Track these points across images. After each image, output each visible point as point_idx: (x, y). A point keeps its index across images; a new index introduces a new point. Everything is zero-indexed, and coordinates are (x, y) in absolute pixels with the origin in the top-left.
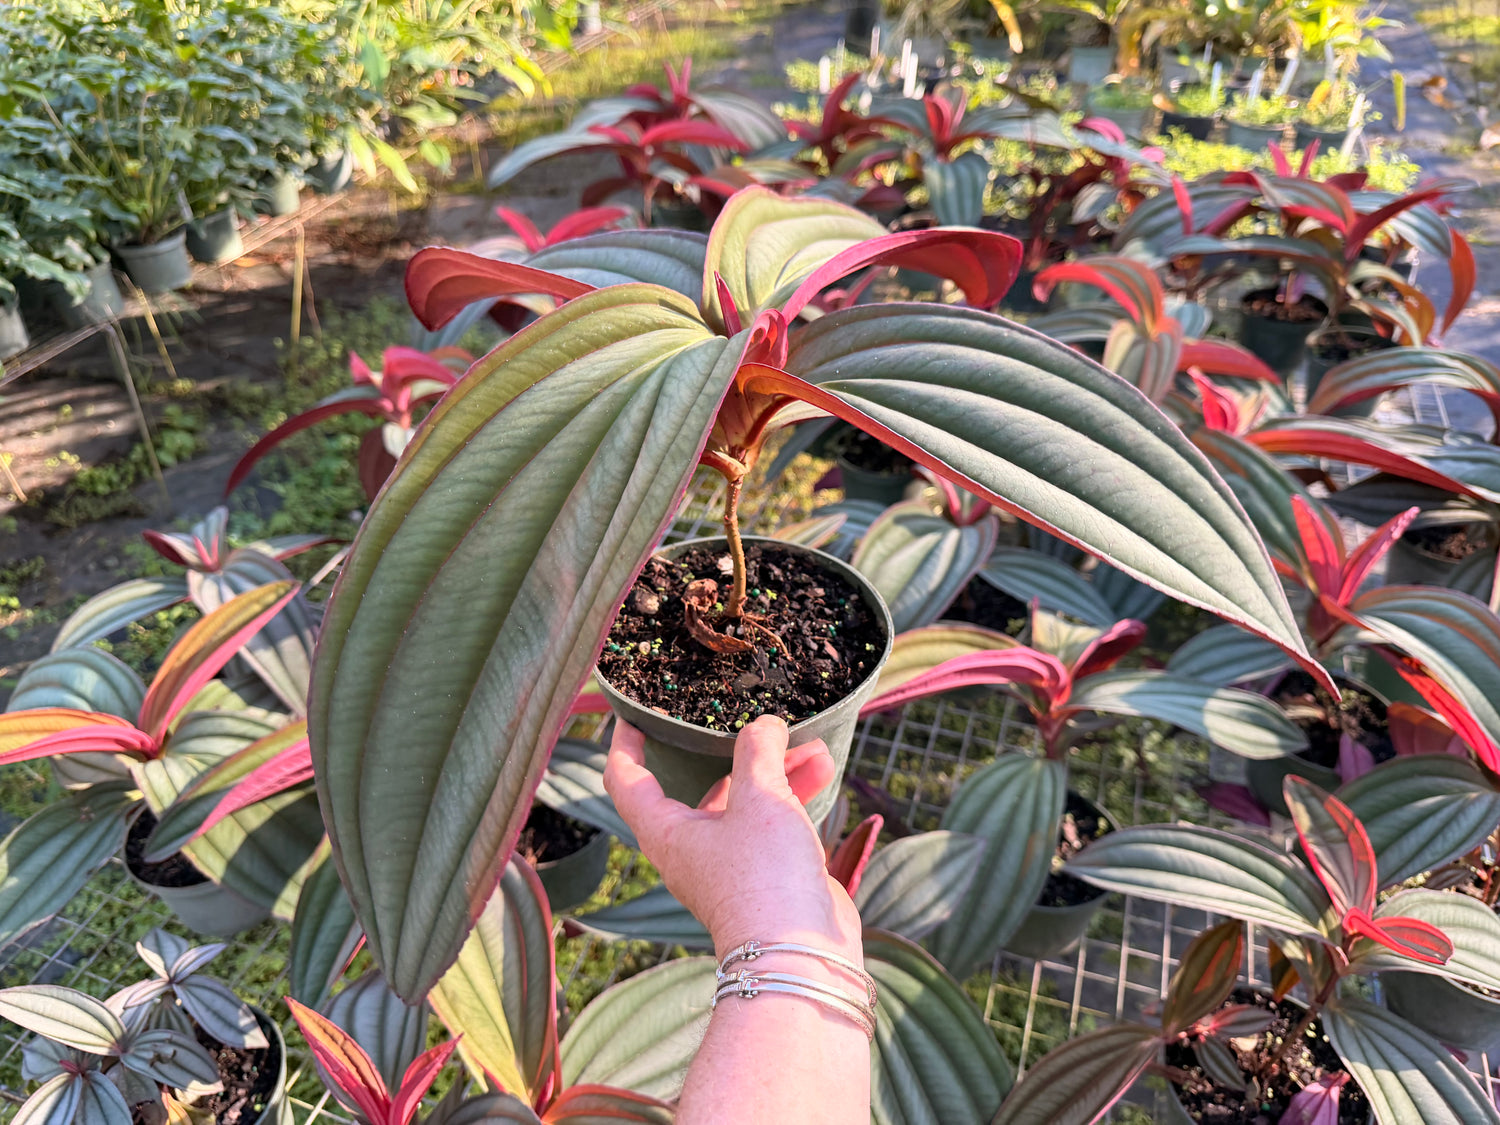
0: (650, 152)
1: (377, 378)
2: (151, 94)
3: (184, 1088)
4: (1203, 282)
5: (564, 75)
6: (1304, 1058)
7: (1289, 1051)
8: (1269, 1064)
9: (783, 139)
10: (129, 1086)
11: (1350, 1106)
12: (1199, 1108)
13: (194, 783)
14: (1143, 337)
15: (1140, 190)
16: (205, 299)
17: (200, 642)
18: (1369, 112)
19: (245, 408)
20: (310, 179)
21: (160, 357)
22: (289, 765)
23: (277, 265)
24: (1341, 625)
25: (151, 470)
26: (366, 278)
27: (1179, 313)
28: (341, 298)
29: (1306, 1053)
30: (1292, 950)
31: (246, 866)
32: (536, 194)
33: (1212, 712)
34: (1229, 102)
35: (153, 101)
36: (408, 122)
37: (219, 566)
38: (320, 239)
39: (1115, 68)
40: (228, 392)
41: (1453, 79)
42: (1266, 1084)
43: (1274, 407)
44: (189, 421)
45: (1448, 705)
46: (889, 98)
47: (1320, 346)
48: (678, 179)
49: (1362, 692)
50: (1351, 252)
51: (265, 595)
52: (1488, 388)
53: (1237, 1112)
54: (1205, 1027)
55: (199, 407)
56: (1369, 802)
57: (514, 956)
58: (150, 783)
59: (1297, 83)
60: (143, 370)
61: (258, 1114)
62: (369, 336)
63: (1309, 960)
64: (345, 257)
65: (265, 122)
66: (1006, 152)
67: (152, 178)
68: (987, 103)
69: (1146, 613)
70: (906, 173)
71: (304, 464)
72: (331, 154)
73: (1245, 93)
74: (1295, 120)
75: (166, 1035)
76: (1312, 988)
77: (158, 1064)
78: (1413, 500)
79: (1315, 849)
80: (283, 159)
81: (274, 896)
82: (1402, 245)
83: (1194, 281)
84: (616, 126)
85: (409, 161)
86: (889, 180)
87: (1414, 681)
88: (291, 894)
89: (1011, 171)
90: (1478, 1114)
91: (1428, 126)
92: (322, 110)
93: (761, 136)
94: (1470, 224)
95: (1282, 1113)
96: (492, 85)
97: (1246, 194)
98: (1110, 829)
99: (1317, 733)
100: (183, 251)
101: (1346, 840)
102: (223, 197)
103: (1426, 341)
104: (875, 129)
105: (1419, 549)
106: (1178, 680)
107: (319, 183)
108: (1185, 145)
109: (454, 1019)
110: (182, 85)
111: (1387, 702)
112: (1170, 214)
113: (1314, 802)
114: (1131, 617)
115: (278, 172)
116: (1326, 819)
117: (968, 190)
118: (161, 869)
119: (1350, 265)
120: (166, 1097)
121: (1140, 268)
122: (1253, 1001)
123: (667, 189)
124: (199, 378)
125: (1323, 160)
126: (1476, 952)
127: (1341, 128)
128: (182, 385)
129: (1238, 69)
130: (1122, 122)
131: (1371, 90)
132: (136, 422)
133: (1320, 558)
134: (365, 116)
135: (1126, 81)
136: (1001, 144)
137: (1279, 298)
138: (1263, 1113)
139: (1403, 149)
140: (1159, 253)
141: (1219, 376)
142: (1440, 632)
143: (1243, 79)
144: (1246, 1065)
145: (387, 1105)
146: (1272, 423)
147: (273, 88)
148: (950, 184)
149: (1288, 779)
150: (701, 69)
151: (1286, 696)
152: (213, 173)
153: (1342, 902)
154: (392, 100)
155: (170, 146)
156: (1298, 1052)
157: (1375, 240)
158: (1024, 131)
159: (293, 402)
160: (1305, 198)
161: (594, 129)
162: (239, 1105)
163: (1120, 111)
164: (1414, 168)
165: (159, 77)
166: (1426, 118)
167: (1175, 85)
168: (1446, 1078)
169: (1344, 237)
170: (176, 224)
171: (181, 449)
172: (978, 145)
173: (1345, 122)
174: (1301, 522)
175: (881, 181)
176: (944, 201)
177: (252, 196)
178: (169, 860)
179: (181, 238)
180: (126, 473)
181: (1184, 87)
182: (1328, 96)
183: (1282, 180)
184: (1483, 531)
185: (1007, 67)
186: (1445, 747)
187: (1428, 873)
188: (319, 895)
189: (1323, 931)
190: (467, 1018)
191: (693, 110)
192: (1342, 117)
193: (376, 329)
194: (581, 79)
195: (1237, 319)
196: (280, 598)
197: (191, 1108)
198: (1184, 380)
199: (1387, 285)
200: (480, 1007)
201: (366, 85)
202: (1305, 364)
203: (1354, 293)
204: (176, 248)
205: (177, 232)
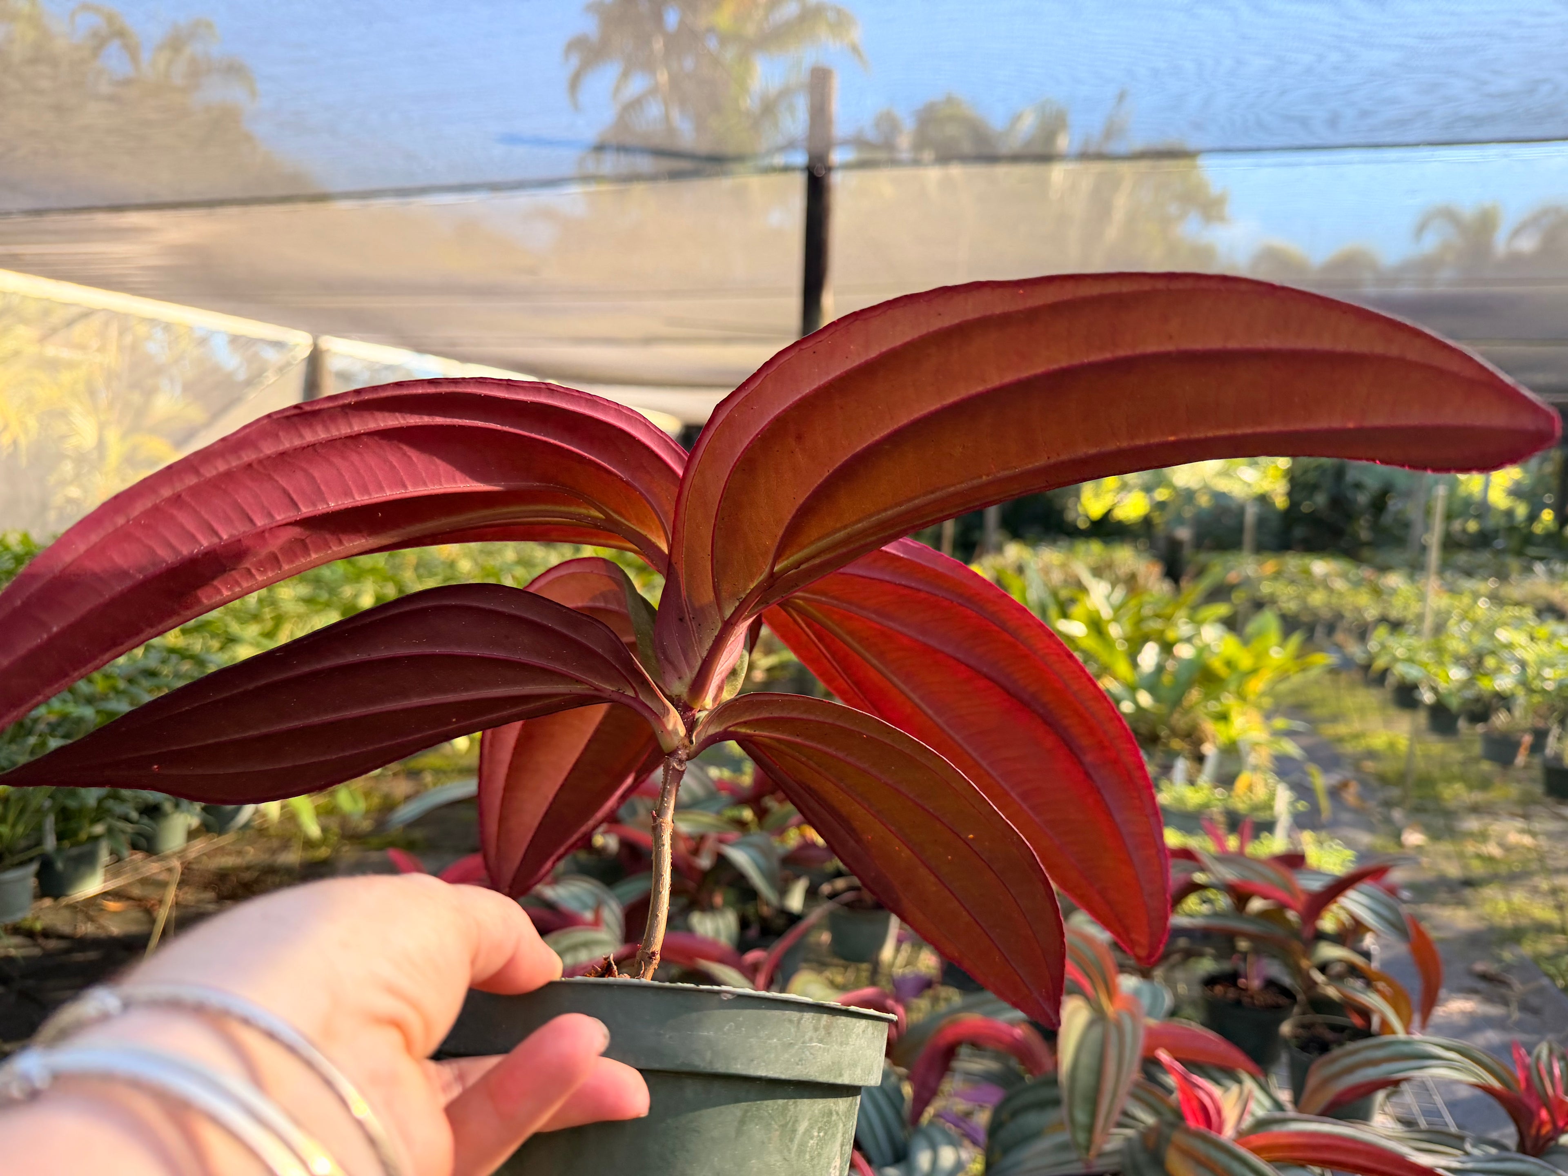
14: (1099, 1016)
16: (52, 944)
18: (1294, 802)
20: (205, 818)
23: (149, 911)
27: (1137, 993)
43: (1260, 1107)
47: (1296, 1037)
50: (1308, 934)
52: (1496, 1084)
59: (1219, 774)
67: (23, 802)
73: (1171, 780)
74: (1222, 808)
82: (1358, 927)
91: (1352, 825)
97: (1189, 871)
100: (32, 882)
102: (98, 829)
103: (1408, 1029)
107: (212, 822)
115: (168, 808)
119: (1308, 946)
121: (1088, 940)
125: (1259, 842)
127: (1268, 816)
129: (1160, 757)
131: (1290, 781)
137: (1242, 981)
139: (1337, 840)
141: (1193, 1064)
143: (1166, 767)
146: (1261, 1124)
157: (1327, 921)
160: (1249, 875)
164: (1349, 853)
166: (1349, 817)
170: (34, 852)
177: (129, 828)
179: (34, 867)
182: (1250, 787)
183: (1223, 858)
192: (1268, 806)
195: (1200, 1003)
198: (1154, 1069)
199: (1352, 969)
202: (1284, 1058)
203: (1319, 977)
204: (23, 879)
205: (31, 860)
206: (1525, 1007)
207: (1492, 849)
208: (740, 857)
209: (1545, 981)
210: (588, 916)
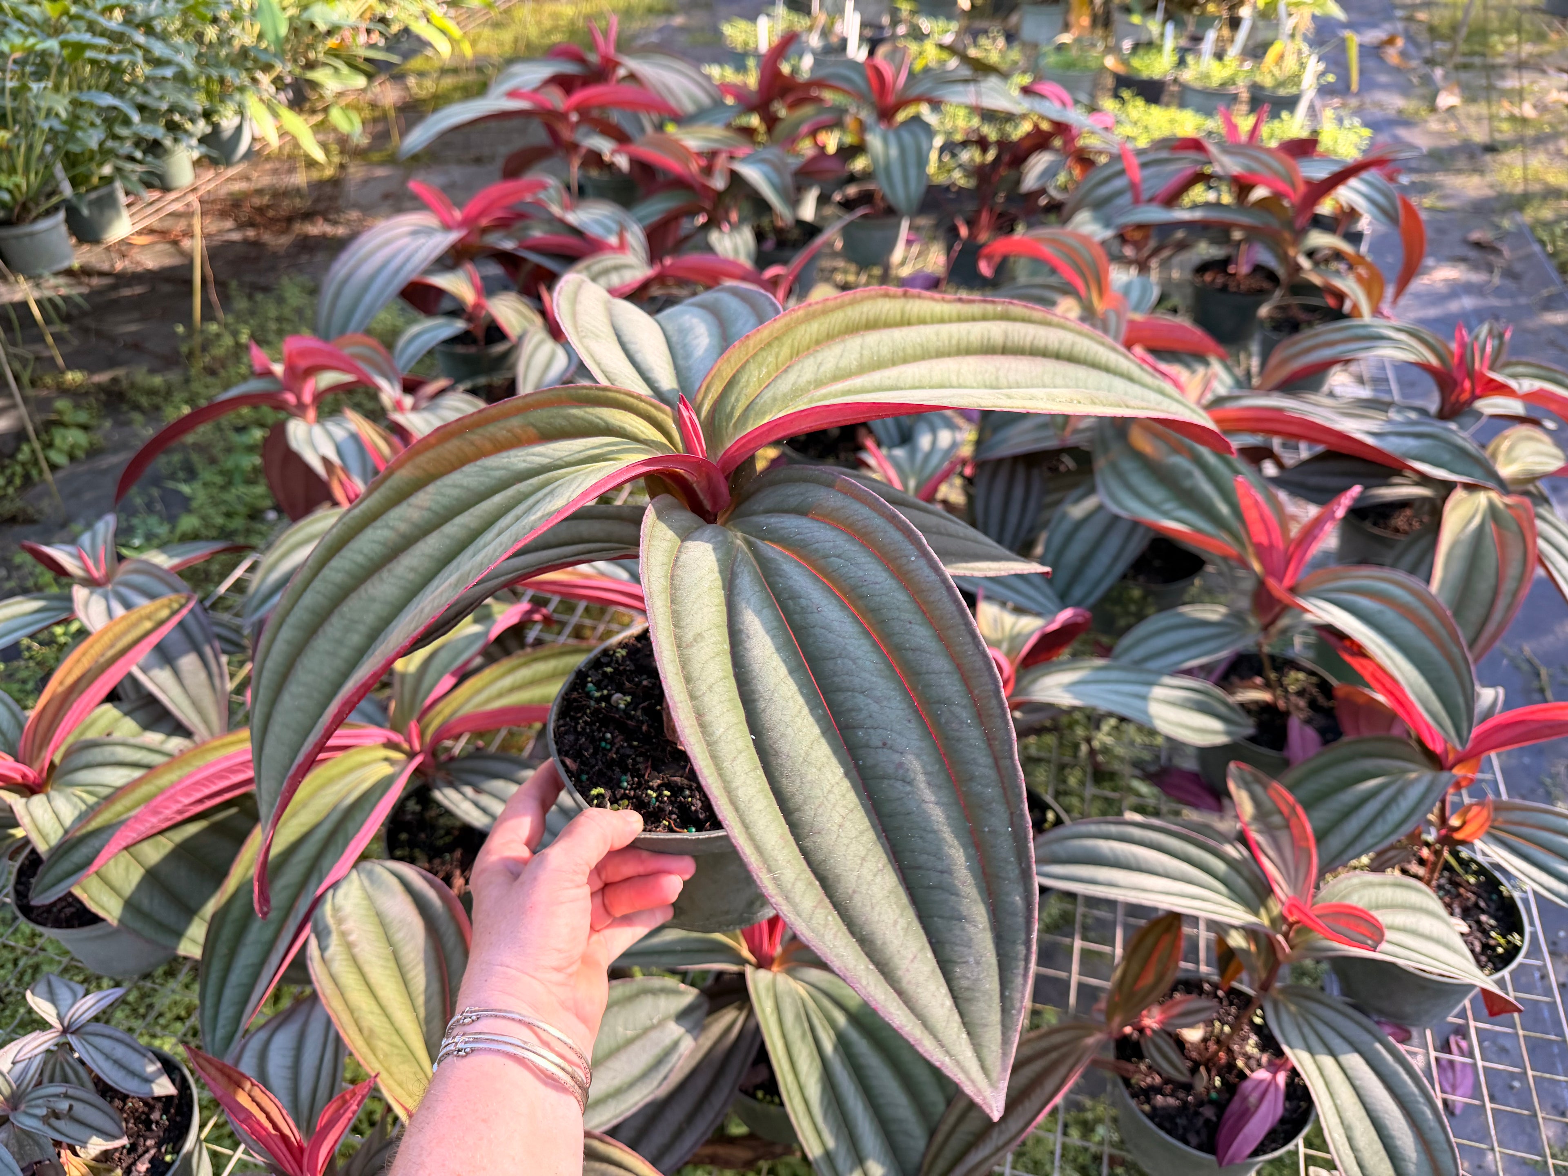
0: (574, 117)
1: (278, 369)
2: (17, 55)
3: (84, 1144)
4: (1155, 252)
5: (487, 32)
6: (1251, 1045)
7: (1236, 1038)
8: (1216, 1053)
9: (718, 104)
10: (21, 1146)
11: (1295, 1091)
12: (1148, 1101)
13: (83, 817)
14: (1088, 312)
15: (1092, 157)
16: (95, 281)
17: (86, 663)
18: (1323, 74)
19: (144, 401)
20: (204, 149)
21: (47, 347)
22: (188, 795)
23: (175, 243)
24: (1285, 608)
25: (41, 472)
26: (275, 255)
27: (1128, 287)
28: (248, 278)
29: (1253, 1039)
30: (1236, 940)
31: (145, 903)
32: (460, 162)
33: (1158, 700)
34: (1181, 62)
35: (21, 63)
36: (314, 85)
37: (108, 578)
38: (223, 214)
39: (1066, 27)
40: (125, 384)
41: (1410, 38)
42: (1213, 1073)
43: (1222, 384)
44: (82, 417)
45: (1389, 685)
46: (832, 58)
47: (1271, 318)
48: (604, 146)
49: (1312, 673)
50: (1301, 222)
51: (157, 610)
52: (1434, 361)
53: (1185, 1103)
54: (1152, 1020)
55: (92, 400)
56: (1312, 786)
57: (436, 987)
58: (33, 819)
59: (1251, 43)
60: (24, 362)
61: (169, 1165)
62: (279, 319)
63: (1253, 948)
64: (251, 233)
65: (150, 86)
66: (954, 116)
67: (23, 149)
68: (933, 64)
69: (1092, 600)
70: (849, 139)
71: (213, 461)
72: (228, 121)
73: (1198, 54)
74: (1248, 82)
75: (60, 1089)
76: (1256, 976)
77: (53, 1121)
78: (1355, 477)
79: (1257, 837)
80: (173, 127)
81: (179, 934)
82: (1352, 214)
83: (1146, 252)
84: (536, 90)
85: (318, 128)
86: (832, 148)
87: (1355, 662)
88: (197, 930)
89: (959, 137)
90: (1413, 1094)
91: (1385, 87)
92: (215, 74)
93: (695, 101)
94: (1424, 189)
95: (1229, 1100)
96: (405, 46)
97: (1196, 162)
98: (1059, 822)
99: (1265, 717)
100: (64, 229)
101: (1288, 827)
102: (107, 170)
103: (1376, 312)
104: (814, 93)
105: (1368, 526)
106: (1123, 668)
107: (214, 154)
108: (1137, 108)
109: (371, 1057)
110: (52, 44)
111: (1334, 682)
112: (1119, 183)
113: (1258, 789)
114: (1077, 605)
115: (168, 142)
116: (1268, 805)
117: (912, 159)
118: (55, 910)
119: (1300, 234)
120: (66, 1154)
121: (1085, 240)
122: (1201, 992)
123: (594, 158)
124: (92, 369)
125: (1276, 124)
126: (1414, 933)
127: (1294, 91)
128: (73, 377)
129: (1191, 28)
130: (1070, 85)
131: (1325, 49)
132: (20, 419)
133: (1263, 539)
134: (265, 79)
135: (1078, 40)
136: (949, 109)
137: (1231, 269)
138: (1211, 1102)
139: (1358, 111)
140: (1107, 225)
141: (1166, 352)
142: (1381, 612)
143: (1197, 39)
144: (1194, 1055)
145: (301, 1149)
146: (1221, 400)
147: (159, 49)
148: (894, 152)
149: (1232, 766)
150: (636, 26)
151: (1235, 679)
152: (94, 144)
153: (1283, 890)
154: (295, 61)
155: (43, 113)
156: (1245, 1039)
157: (1326, 207)
158: (968, 95)
159: (198, 394)
160: (1255, 166)
161: (513, 94)
162: (148, 1156)
163: (1071, 73)
164: (1367, 132)
165: (26, 37)
166: (1383, 78)
167: (1127, 45)
168: (1383, 1059)
169: (1293, 206)
170: (55, 200)
171: (73, 447)
172: (924, 110)
173: (1298, 84)
174: (1245, 503)
175: (822, 148)
176: (887, 168)
177: (139, 168)
178: (60, 899)
179: (61, 215)
180: (13, 474)
181: (1136, 47)
182: (1281, 57)
183: (1231, 146)
184: (1427, 507)
185: (954, 26)
186: (1389, 727)
187: (1371, 854)
188: (227, 932)
189: (1264, 920)
190: (386, 1055)
191: (622, 72)
192: (1295, 79)
193: (287, 311)
194: (507, 36)
195: (1189, 291)
196: (174, 613)
197: (93, 1163)
199: (1338, 255)
200: (399, 1043)
201: (263, 45)
202: (1257, 339)
203: (1305, 263)
204: (55, 227)
205: (55, 209)
206: (1510, 274)
207: (1528, 110)
208: (752, 173)
209: (1536, 248)
210: (613, 240)
